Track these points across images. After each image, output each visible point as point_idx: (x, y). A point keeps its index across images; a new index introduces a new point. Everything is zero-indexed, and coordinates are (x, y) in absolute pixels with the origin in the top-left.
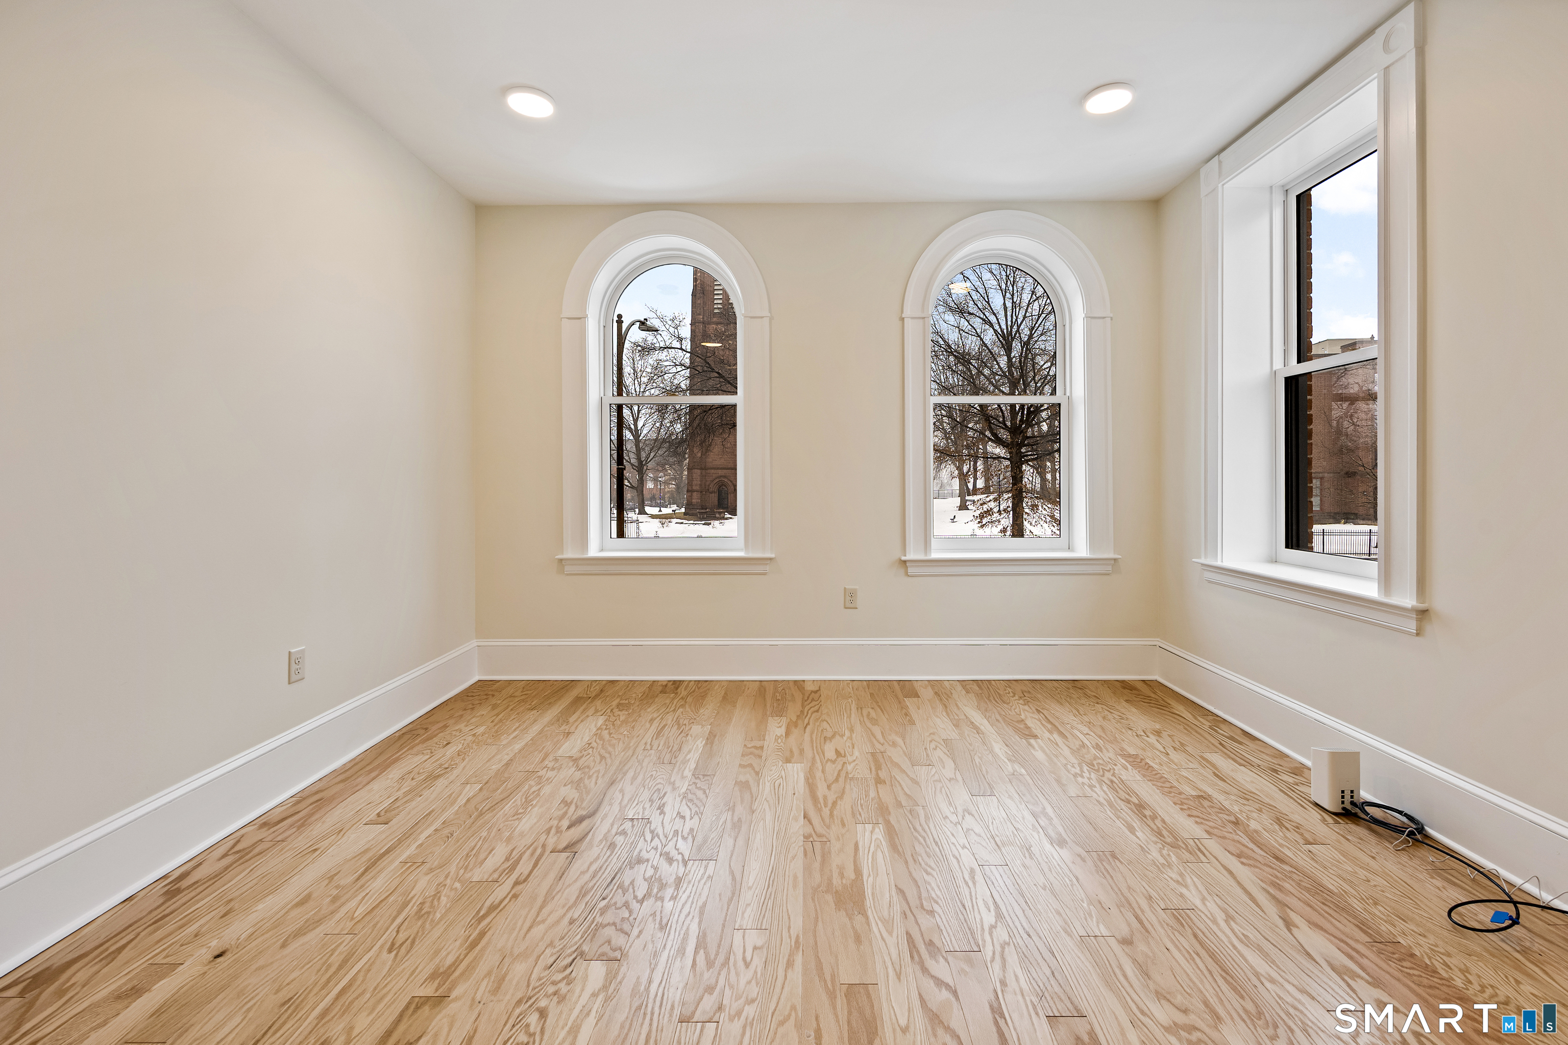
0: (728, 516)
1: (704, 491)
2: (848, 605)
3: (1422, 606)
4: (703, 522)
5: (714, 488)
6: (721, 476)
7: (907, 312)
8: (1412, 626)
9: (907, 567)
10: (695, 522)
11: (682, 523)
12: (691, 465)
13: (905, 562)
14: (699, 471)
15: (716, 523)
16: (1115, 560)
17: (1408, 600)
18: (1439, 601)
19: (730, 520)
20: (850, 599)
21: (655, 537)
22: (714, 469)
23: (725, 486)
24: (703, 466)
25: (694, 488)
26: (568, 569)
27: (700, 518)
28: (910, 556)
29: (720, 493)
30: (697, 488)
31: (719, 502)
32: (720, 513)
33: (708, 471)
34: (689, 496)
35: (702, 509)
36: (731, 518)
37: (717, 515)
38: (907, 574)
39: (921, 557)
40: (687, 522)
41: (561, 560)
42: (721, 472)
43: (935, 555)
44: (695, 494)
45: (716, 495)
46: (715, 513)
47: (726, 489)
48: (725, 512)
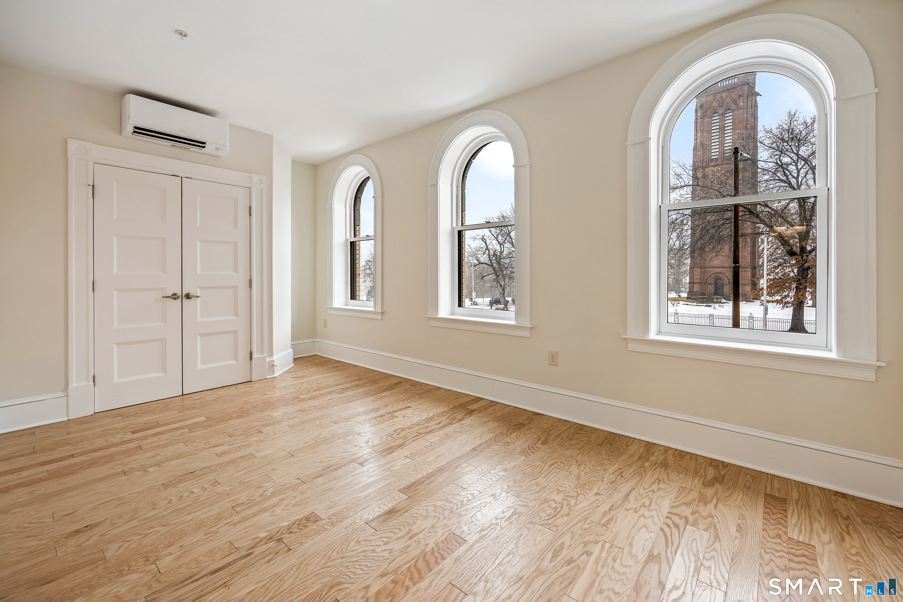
0: (723, 301)
1: (703, 283)
4: (705, 305)
5: (711, 280)
6: (717, 273)
10: (698, 304)
11: (688, 304)
12: (692, 266)
14: (699, 270)
15: (717, 305)
19: (727, 304)
22: (712, 267)
23: (721, 280)
24: (702, 266)
25: (695, 281)
27: (700, 301)
29: (716, 284)
30: (698, 281)
31: (715, 292)
32: (717, 299)
33: (706, 269)
34: (691, 286)
35: (702, 295)
37: (715, 300)
40: (691, 304)
42: (717, 270)
44: (696, 285)
45: (713, 286)
46: (713, 299)
47: (721, 282)
48: (721, 298)
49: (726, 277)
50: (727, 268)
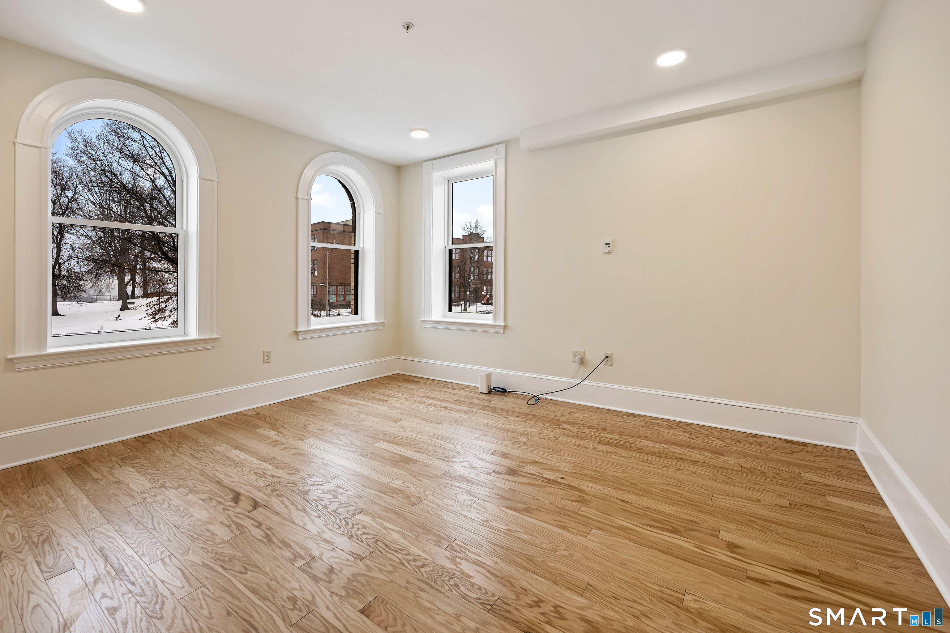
2: (266, 361)
3: (505, 324)
7: (300, 195)
8: (502, 331)
9: (298, 335)
13: (298, 332)
16: (384, 323)
17: (502, 323)
18: (509, 323)
20: (267, 357)
21: (99, 332)
28: (300, 329)
38: (298, 339)
39: (306, 329)
43: (312, 327)
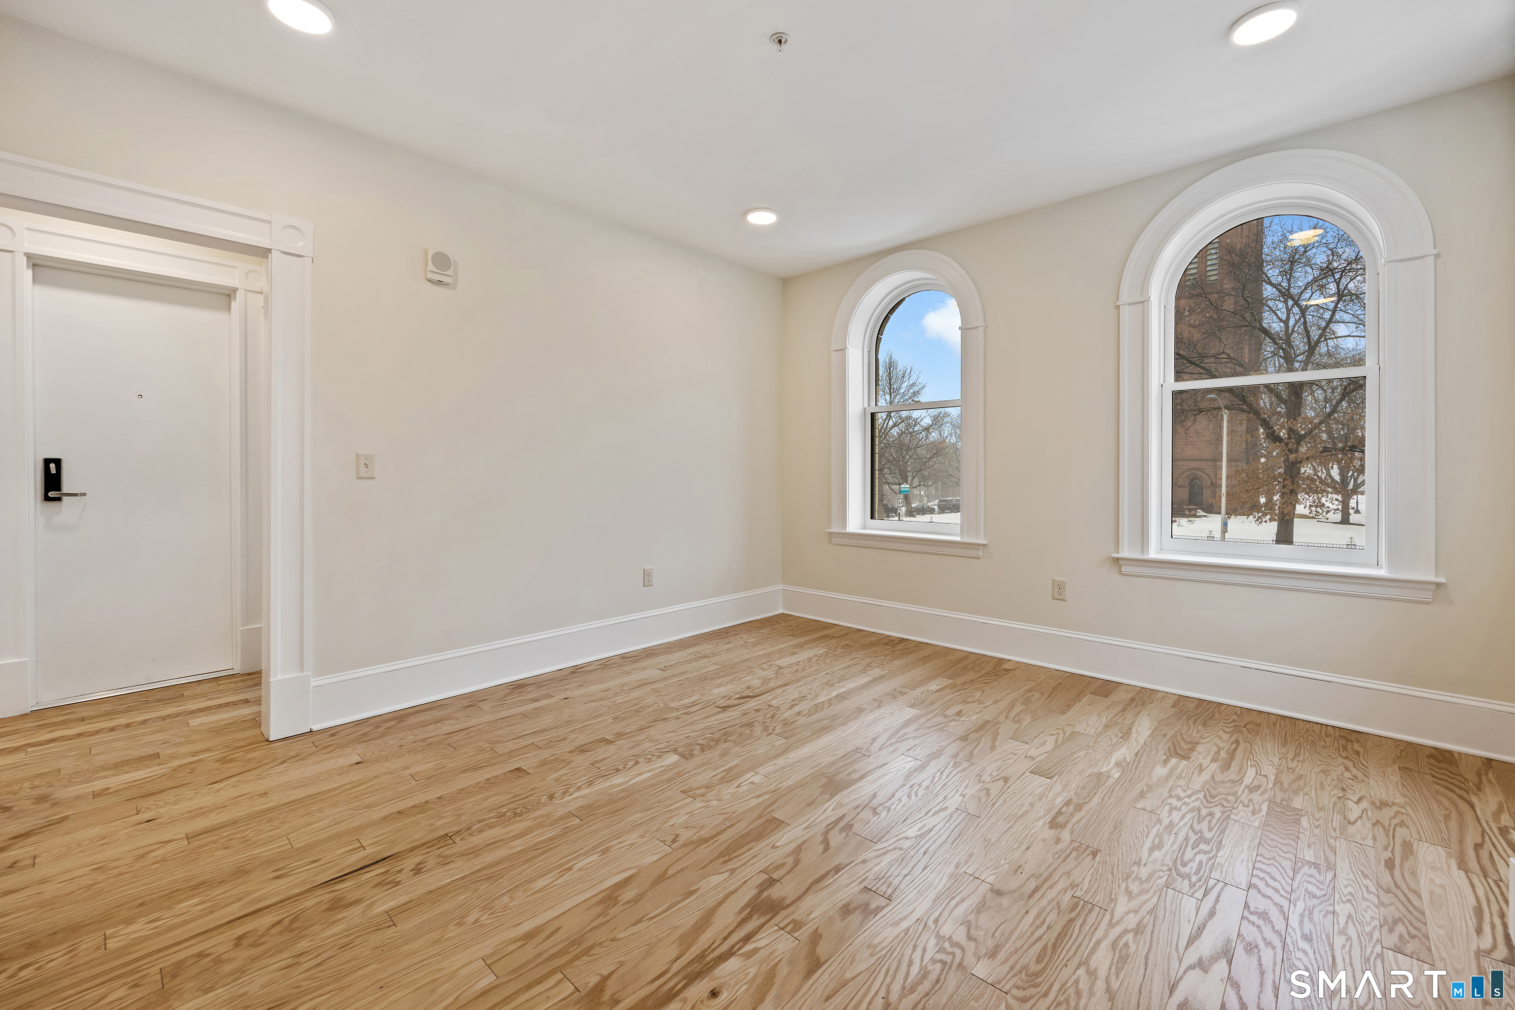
2: (1056, 596)
5: (1183, 481)
6: (1193, 469)
7: (1124, 298)
9: (1120, 566)
13: (1118, 559)
19: (1204, 518)
20: (1059, 590)
22: (1184, 460)
23: (1199, 480)
26: (835, 540)
28: (1125, 553)
29: (1192, 487)
31: (1189, 499)
32: (1190, 510)
36: (1205, 516)
37: (1187, 512)
38: (1120, 572)
39: (1137, 555)
41: (830, 533)
42: (1193, 464)
43: (1153, 554)
45: (1187, 490)
46: (1183, 510)
47: (1200, 483)
48: (1196, 509)
49: (1207, 475)
50: (1208, 460)
